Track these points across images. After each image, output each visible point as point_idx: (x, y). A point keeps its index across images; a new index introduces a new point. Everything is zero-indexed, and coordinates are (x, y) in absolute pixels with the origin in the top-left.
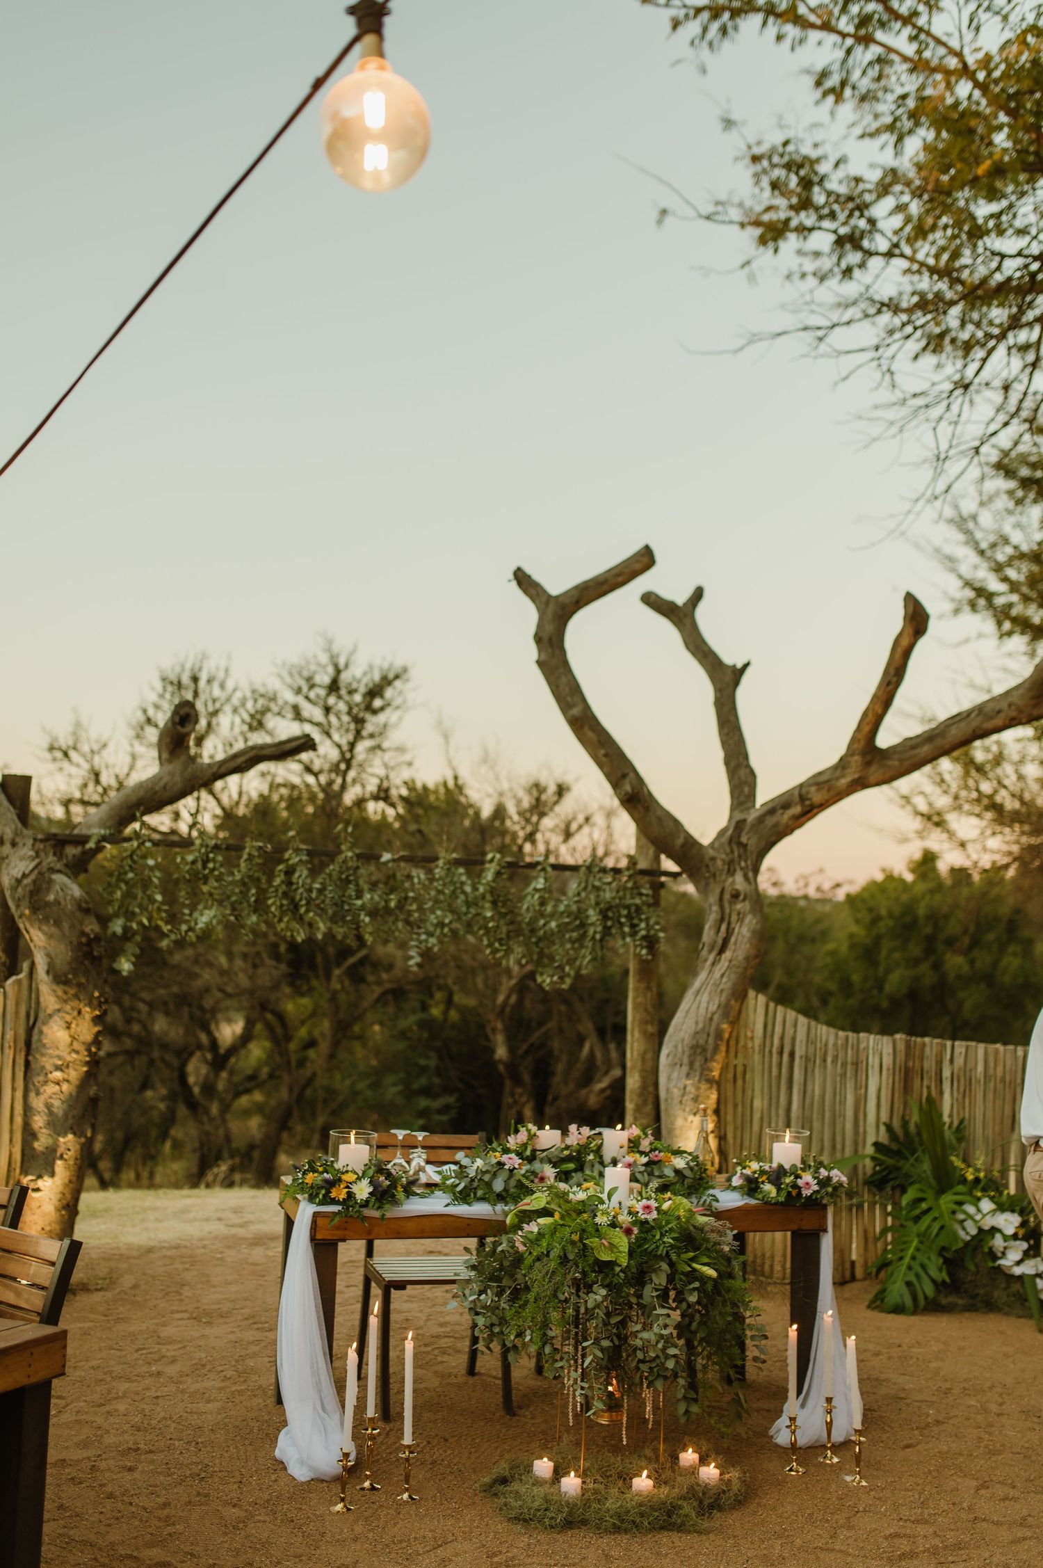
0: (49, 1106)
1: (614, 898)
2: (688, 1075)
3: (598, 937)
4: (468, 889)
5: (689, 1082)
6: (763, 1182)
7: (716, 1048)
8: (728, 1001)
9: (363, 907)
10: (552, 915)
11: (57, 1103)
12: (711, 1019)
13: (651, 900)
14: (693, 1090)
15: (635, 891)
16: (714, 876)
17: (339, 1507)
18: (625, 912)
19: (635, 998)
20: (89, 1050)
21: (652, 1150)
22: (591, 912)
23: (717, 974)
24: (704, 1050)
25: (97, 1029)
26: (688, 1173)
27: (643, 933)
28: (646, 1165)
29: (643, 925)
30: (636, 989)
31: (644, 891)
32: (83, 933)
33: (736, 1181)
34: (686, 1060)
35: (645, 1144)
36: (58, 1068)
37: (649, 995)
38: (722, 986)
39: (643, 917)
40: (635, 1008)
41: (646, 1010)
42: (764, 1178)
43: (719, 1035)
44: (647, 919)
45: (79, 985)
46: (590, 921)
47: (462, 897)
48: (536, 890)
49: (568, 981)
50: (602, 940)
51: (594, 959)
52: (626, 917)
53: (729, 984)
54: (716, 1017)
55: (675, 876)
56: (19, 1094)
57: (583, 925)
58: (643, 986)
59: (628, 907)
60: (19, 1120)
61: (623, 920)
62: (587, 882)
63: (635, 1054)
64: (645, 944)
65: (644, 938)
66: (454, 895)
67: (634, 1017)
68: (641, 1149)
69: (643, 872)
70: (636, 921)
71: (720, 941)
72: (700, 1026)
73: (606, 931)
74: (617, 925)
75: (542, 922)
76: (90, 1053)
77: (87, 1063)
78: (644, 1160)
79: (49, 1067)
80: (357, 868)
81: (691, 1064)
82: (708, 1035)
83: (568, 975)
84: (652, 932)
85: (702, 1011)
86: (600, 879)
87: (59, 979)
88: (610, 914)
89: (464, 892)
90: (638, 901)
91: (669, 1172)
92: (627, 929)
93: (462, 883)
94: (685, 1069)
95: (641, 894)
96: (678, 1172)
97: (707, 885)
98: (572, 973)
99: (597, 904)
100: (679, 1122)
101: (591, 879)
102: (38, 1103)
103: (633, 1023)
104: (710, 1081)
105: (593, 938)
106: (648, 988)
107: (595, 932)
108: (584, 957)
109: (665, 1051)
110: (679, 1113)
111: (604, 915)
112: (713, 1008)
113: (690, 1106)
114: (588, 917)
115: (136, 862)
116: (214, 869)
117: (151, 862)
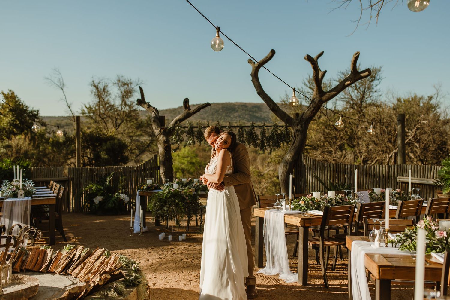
16: (295, 126)
23: (291, 149)
32: (164, 146)
38: (292, 152)
71: (293, 142)
87: (162, 154)
115: (177, 131)
116: (192, 132)
117: (180, 131)
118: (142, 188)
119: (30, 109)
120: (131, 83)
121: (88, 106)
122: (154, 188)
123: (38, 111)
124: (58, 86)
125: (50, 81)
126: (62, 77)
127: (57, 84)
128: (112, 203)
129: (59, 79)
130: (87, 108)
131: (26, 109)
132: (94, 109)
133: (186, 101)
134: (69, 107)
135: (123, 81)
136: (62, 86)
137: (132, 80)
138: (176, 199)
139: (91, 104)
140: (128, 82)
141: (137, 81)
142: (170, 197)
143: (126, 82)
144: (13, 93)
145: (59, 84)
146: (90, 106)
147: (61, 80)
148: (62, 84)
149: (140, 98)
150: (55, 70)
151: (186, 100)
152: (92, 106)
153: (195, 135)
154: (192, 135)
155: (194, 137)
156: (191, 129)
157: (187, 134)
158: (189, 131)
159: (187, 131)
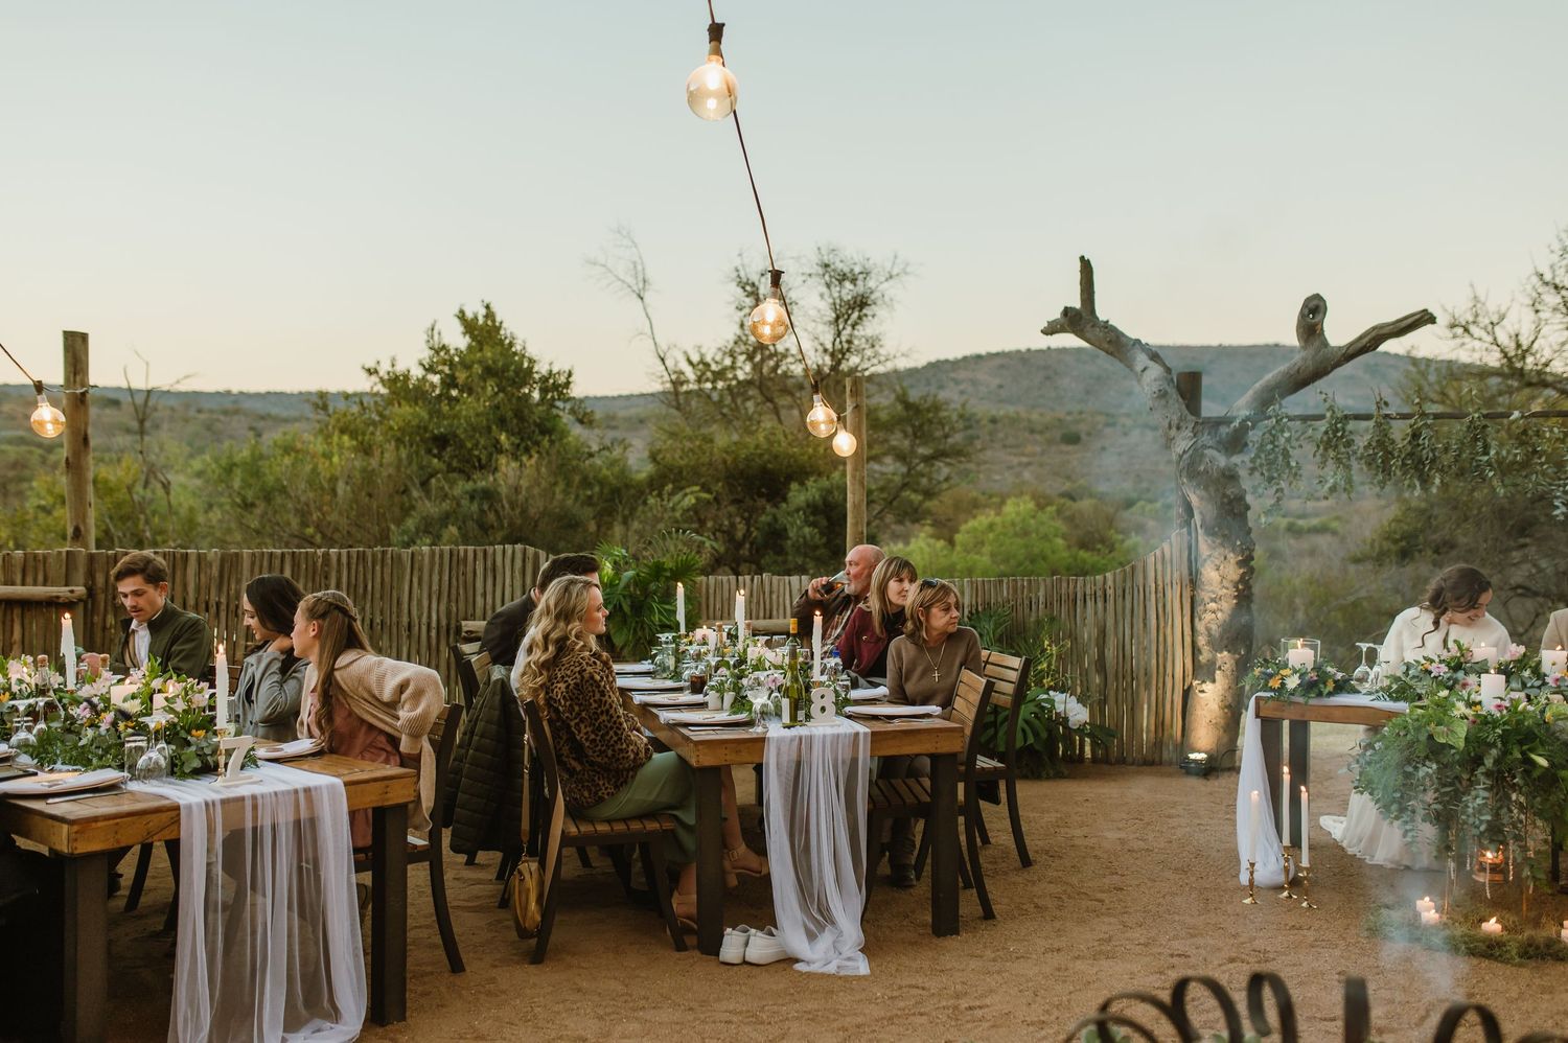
0: (1208, 629)
9: (1489, 463)
11: (1214, 627)
17: (1248, 901)
20: (1236, 587)
25: (1242, 571)
32: (1224, 495)
36: (1213, 600)
45: (1224, 536)
56: (1187, 619)
60: (1188, 639)
76: (1238, 590)
77: (1235, 597)
79: (1207, 600)
80: (1485, 427)
87: (1210, 532)
102: (1200, 626)
115: (1274, 436)
116: (1342, 437)
117: (1287, 435)
118: (1275, 683)
119: (542, 368)
120: (866, 273)
121: (695, 358)
122: (1330, 686)
123: (570, 375)
124: (630, 286)
125: (603, 270)
126: (641, 258)
127: (623, 281)
128: (1023, 730)
129: (635, 263)
130: (690, 363)
131: (530, 369)
132: (714, 367)
133: (1314, 310)
134: (662, 360)
135: (840, 266)
136: (641, 285)
137: (871, 262)
138: (1532, 750)
139: (703, 351)
140: (857, 270)
141: (888, 266)
142: (1504, 738)
143: (846, 270)
144: (490, 315)
145: (630, 280)
146: (702, 356)
147: (639, 268)
148: (640, 278)
149: (1077, 304)
150: (619, 232)
151: (1315, 302)
152: (708, 359)
153: (1355, 453)
154: (1343, 450)
155: (1353, 458)
156: (1336, 424)
157: (1318, 447)
158: (1326, 433)
159: (1319, 435)
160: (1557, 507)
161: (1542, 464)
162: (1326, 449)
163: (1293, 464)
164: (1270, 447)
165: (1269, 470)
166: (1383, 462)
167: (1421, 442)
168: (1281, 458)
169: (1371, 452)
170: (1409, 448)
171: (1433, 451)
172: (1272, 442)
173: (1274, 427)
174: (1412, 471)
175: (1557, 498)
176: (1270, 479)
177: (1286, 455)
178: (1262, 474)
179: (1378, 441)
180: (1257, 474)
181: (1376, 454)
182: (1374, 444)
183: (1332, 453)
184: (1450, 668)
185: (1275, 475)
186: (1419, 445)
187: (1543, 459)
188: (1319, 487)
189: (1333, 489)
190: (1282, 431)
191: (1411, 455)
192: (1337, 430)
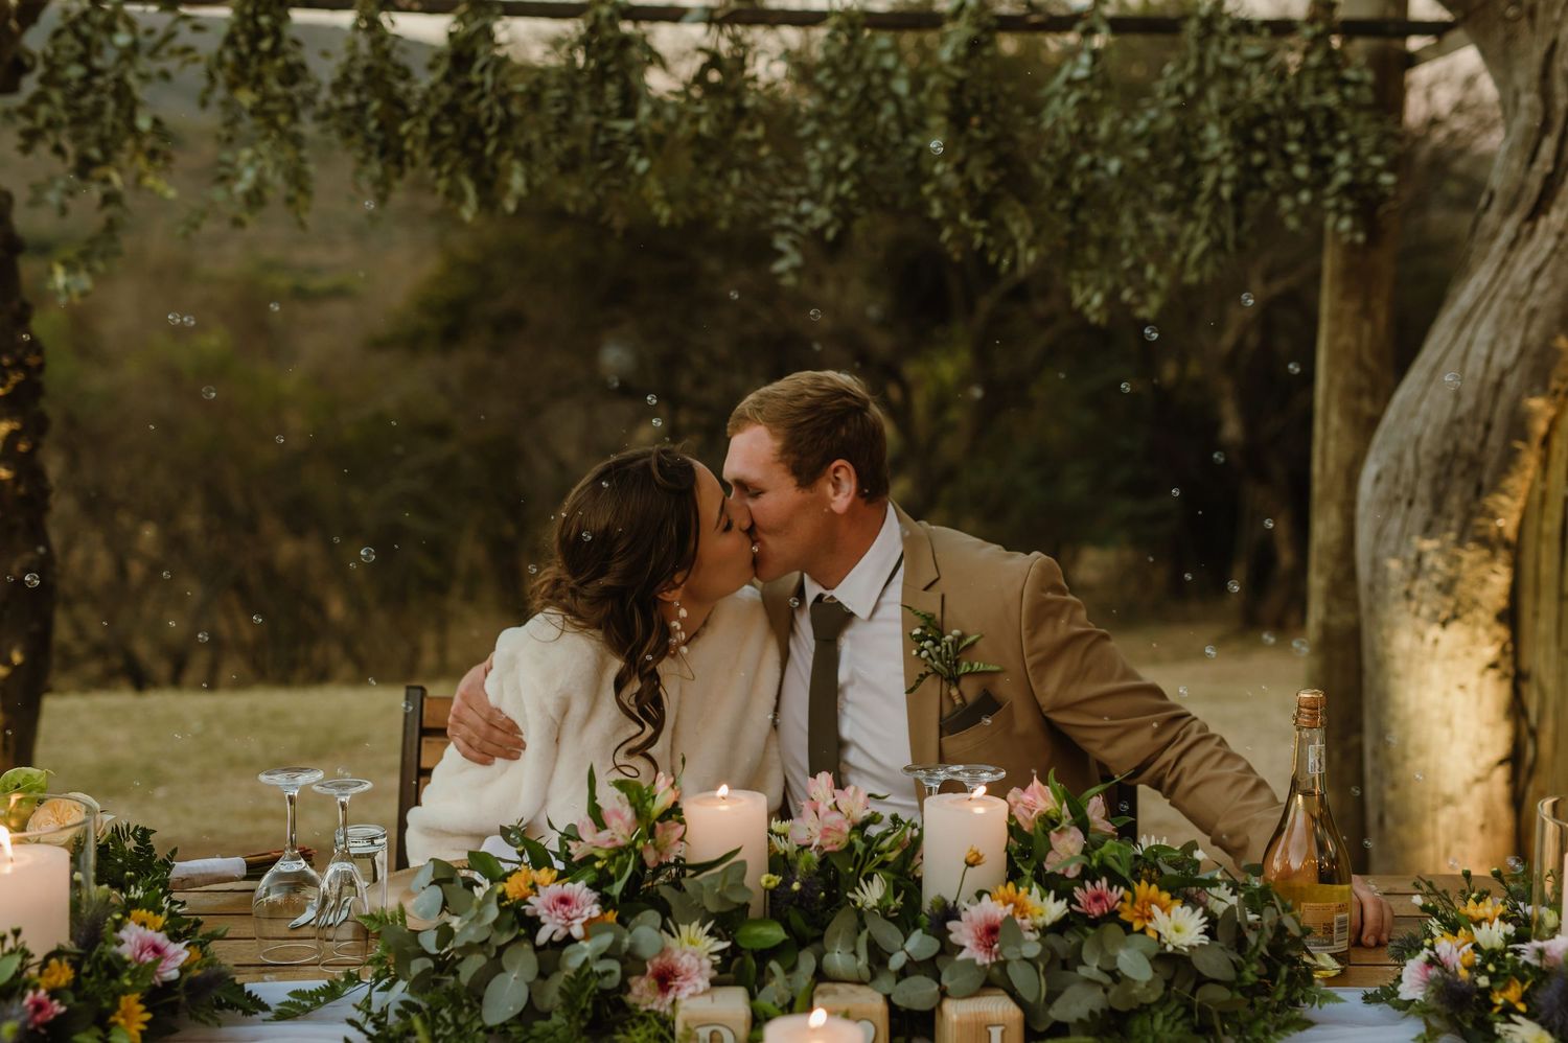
1: (1270, 96)
2: (1428, 530)
3: (1226, 191)
4: (901, 86)
5: (1428, 545)
6: (1508, 1011)
7: (1509, 461)
8: (1549, 337)
9: (636, 138)
10: (1112, 146)
12: (1499, 386)
13: (1367, 96)
14: (1440, 564)
15: (1328, 75)
16: (1532, 13)
18: (1295, 128)
19: (1333, 336)
21: (1087, 874)
22: (1212, 132)
23: (1522, 270)
24: (1475, 464)
26: (1215, 964)
27: (1344, 177)
28: (1059, 927)
29: (1343, 158)
30: (1336, 316)
31: (1351, 74)
33: (1413, 981)
34: (1423, 490)
35: (1066, 850)
37: (1367, 328)
38: (1533, 302)
39: (1343, 136)
40: (1333, 361)
41: (1359, 364)
42: (1514, 993)
43: (1518, 426)
44: (1353, 142)
46: (1207, 155)
47: (889, 108)
48: (1071, 83)
49: (1155, 301)
50: (1238, 199)
51: (1218, 246)
52: (1301, 140)
53: (1555, 295)
54: (1512, 382)
55: (1437, 29)
57: (1192, 165)
58: (1352, 307)
59: (1304, 116)
61: (1293, 148)
62: (1201, 58)
63: (1331, 465)
64: (1348, 205)
65: (1347, 189)
66: (868, 103)
67: (1330, 381)
68: (1052, 864)
69: (1351, 29)
70: (1326, 150)
71: (1535, 184)
72: (1468, 403)
73: (1250, 178)
74: (1278, 162)
75: (1084, 160)
78: (1054, 909)
81: (1438, 502)
82: (1488, 427)
83: (1154, 286)
84: (1366, 176)
85: (1475, 365)
86: (1236, 48)
88: (1260, 135)
89: (895, 98)
90: (1331, 98)
91: (1133, 962)
92: (1301, 171)
93: (888, 74)
94: (1421, 512)
95: (1342, 82)
96: (1171, 962)
97: (1511, 38)
98: (1163, 281)
99: (1224, 111)
100: (1403, 641)
101: (1214, 49)
103: (1327, 395)
104: (1491, 544)
105: (1215, 193)
106: (1366, 312)
107: (1219, 181)
108: (1192, 241)
109: (1370, 470)
110: (1406, 619)
111: (1243, 136)
112: (1505, 357)
113: (1431, 601)
114: (1203, 145)
115: (86, 41)
116: (275, 52)
117: (122, 39)
153: (309, 100)
154: (278, 89)
155: (305, 116)
156: (255, 16)
157: (211, 77)
158: (231, 40)
159: (208, 44)
160: (780, 254)
161: (756, 143)
162: (233, 86)
163: (144, 123)
164: (75, 71)
165: (76, 138)
166: (381, 128)
167: (475, 77)
168: (111, 105)
169: (351, 99)
170: (447, 91)
171: (504, 101)
172: (83, 59)
173: (85, 15)
174: (455, 154)
175: (784, 229)
176: (85, 167)
177: (122, 92)
178: (58, 150)
179: (368, 70)
180: (43, 149)
181: (362, 107)
182: (357, 77)
183: (246, 98)
184: (605, 901)
185: (95, 153)
186: (469, 87)
187: (759, 131)
188: (219, 194)
189: (256, 198)
190: (111, 29)
191: (452, 109)
192: (257, 35)
